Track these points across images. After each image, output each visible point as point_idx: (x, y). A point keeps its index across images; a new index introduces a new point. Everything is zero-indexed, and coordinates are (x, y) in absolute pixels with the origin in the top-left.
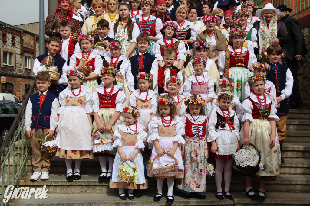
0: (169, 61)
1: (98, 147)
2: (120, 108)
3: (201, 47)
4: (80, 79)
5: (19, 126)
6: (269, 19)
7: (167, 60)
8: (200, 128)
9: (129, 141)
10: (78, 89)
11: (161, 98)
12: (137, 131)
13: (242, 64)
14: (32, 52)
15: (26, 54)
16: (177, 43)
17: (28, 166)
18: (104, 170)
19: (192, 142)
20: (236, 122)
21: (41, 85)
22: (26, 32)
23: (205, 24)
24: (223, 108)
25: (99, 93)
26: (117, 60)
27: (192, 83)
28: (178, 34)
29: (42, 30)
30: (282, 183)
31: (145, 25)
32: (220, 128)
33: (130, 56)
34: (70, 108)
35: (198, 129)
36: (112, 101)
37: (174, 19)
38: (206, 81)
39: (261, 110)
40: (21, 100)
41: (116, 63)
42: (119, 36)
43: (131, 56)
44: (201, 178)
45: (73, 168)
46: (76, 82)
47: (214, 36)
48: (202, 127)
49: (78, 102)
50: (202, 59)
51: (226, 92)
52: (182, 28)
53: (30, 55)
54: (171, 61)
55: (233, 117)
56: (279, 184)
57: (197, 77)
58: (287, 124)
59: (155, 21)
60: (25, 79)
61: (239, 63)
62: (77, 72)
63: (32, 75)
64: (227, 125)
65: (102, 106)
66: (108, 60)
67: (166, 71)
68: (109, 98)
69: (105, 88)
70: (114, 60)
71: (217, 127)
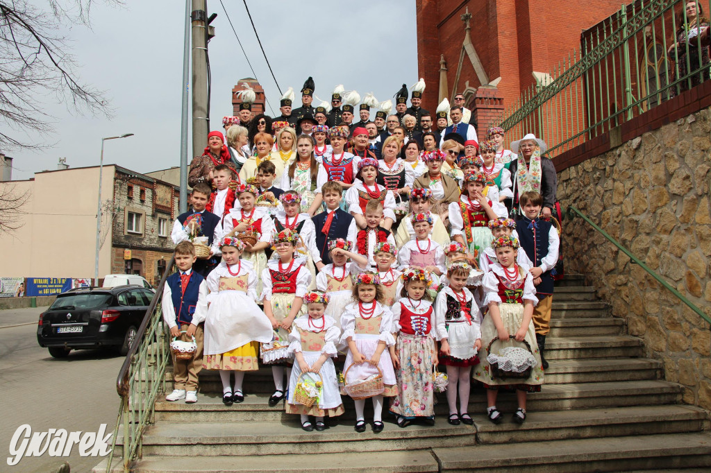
0: (373, 219)
1: (271, 355)
2: (302, 290)
3: (419, 196)
4: (239, 251)
5: (153, 322)
6: (529, 154)
7: (369, 219)
8: (423, 319)
9: (311, 344)
10: (237, 265)
11: (364, 274)
12: (323, 326)
13: (482, 222)
14: (168, 211)
15: (160, 215)
16: (384, 193)
17: (166, 381)
18: (279, 387)
19: (412, 342)
20: (475, 309)
21: (183, 261)
22: (160, 182)
23: (426, 164)
24: (457, 288)
25: (271, 271)
26: (295, 221)
27: (412, 251)
28: (387, 179)
29: (184, 179)
30: (547, 397)
31: (335, 166)
32: (453, 319)
33: (314, 214)
34: (225, 294)
35: (420, 322)
36: (291, 282)
37: (380, 157)
38: (432, 248)
39: (508, 289)
40: (153, 284)
41: (294, 224)
42: (298, 185)
43: (316, 214)
44: (428, 395)
45: (232, 384)
46: (234, 255)
47: (440, 182)
48: (426, 319)
49: (238, 283)
50: (425, 216)
51: (460, 264)
52: (392, 170)
53: (165, 216)
54: (377, 219)
55: (470, 302)
56: (542, 400)
57: (419, 242)
58: (552, 310)
59: (351, 159)
60: (159, 253)
61: (477, 220)
62: (234, 241)
63: (168, 246)
64: (463, 313)
65: (276, 289)
66: (283, 221)
67: (369, 235)
68: (286, 277)
69: (281, 262)
70: (291, 221)
71: (448, 316)
